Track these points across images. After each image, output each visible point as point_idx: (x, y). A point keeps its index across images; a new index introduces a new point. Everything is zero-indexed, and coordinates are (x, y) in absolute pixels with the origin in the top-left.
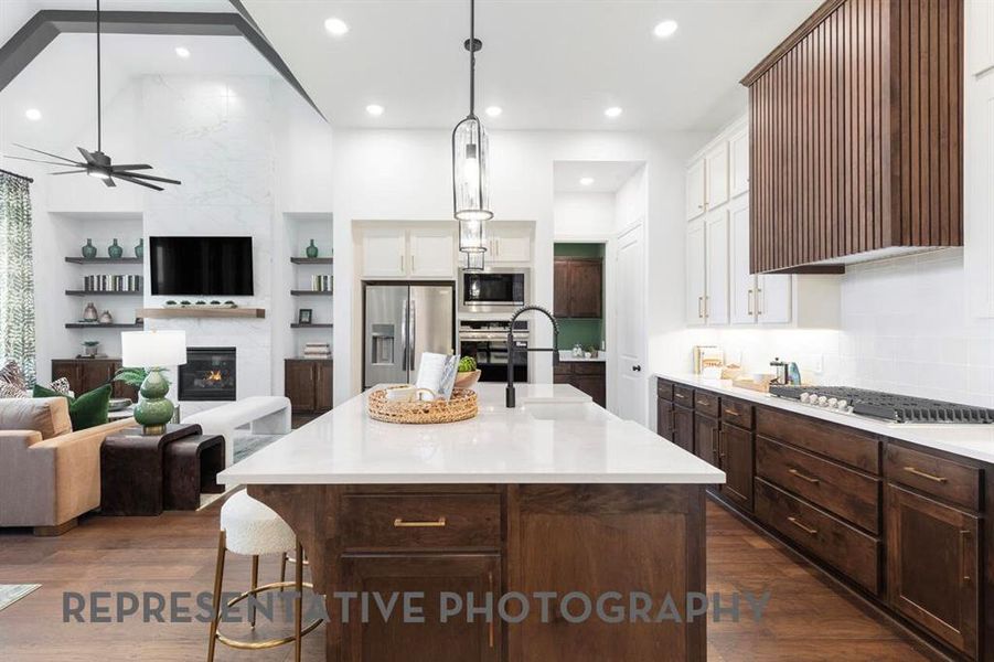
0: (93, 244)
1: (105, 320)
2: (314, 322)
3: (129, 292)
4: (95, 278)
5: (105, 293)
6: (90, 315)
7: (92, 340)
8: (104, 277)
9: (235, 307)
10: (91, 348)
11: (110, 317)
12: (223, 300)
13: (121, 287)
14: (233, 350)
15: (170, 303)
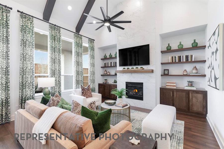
0: (106, 55)
1: (108, 74)
2: (169, 74)
3: (114, 66)
4: (106, 63)
5: (108, 67)
6: (106, 73)
7: (106, 79)
8: (108, 63)
9: (143, 69)
10: (106, 81)
11: (109, 73)
12: (139, 67)
13: (112, 65)
14: (142, 83)
15: (124, 68)
